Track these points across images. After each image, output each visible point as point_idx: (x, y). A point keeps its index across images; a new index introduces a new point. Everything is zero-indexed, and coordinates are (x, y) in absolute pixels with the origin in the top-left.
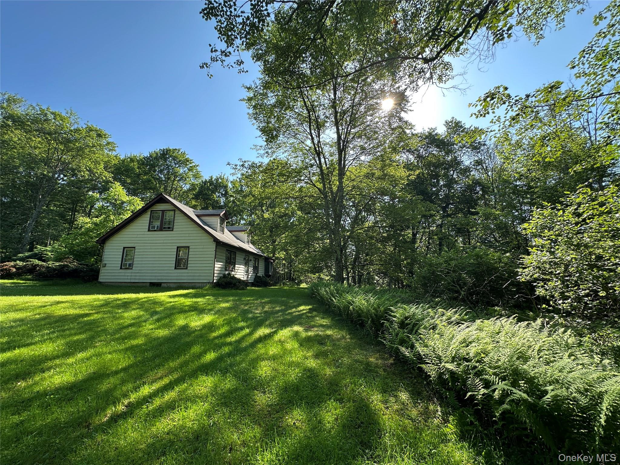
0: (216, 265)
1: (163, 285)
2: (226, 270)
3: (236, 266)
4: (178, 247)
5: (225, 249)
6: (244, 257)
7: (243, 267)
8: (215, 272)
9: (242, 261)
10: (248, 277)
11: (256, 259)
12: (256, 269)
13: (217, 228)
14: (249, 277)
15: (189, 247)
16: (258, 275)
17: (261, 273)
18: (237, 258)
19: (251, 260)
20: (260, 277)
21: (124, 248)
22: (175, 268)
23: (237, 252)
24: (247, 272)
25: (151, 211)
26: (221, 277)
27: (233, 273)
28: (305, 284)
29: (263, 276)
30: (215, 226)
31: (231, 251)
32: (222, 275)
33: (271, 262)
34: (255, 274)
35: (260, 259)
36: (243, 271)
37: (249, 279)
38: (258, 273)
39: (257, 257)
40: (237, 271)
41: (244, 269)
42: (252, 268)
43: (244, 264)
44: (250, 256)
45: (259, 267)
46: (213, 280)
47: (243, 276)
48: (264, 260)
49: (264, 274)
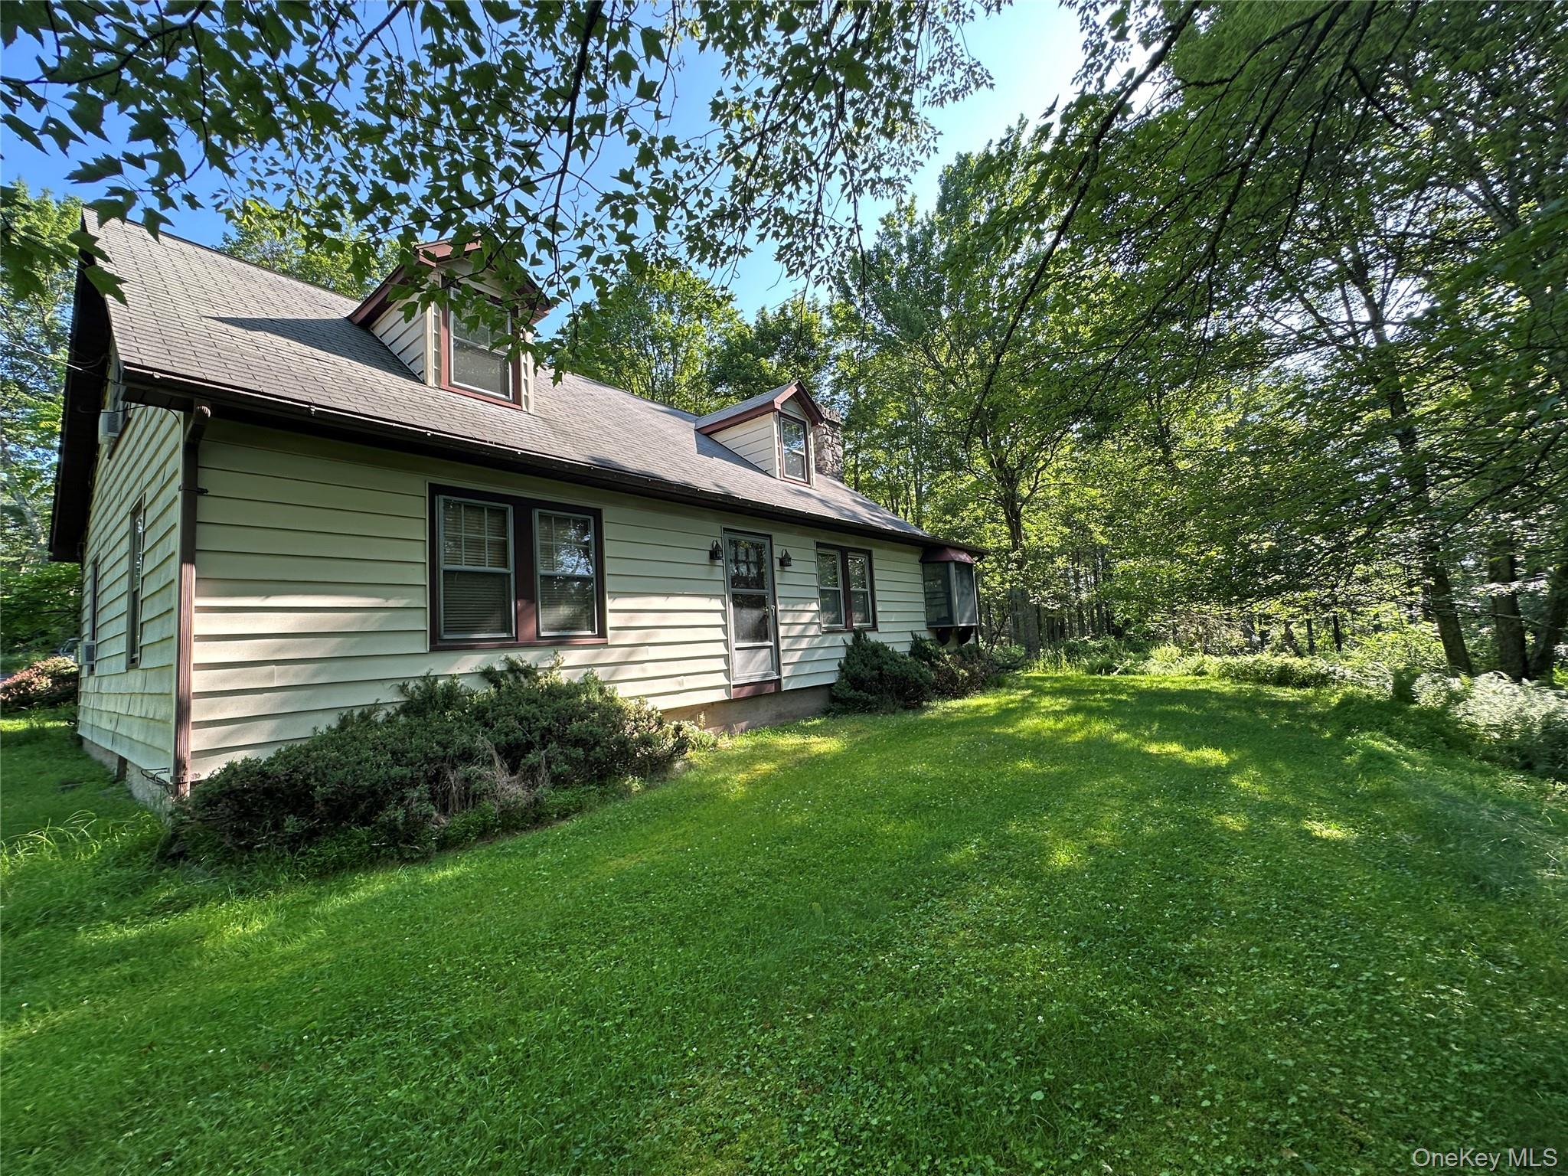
0: (205, 625)
2: (438, 644)
3: (610, 604)
5: (419, 485)
6: (713, 542)
7: (714, 604)
8: (199, 682)
9: (701, 572)
10: (775, 663)
11: (843, 552)
12: (848, 604)
13: (422, 355)
14: (790, 658)
16: (872, 637)
17: (900, 623)
18: (611, 549)
19: (785, 562)
20: (878, 649)
23: (611, 514)
24: (765, 630)
27: (572, 657)
28: (1172, 649)
29: (918, 649)
30: (418, 349)
31: (525, 506)
33: (960, 565)
34: (849, 638)
35: (876, 553)
36: (718, 634)
37: (786, 672)
38: (874, 628)
39: (851, 542)
40: (631, 637)
41: (718, 619)
42: (814, 607)
43: (720, 588)
44: (777, 537)
45: (878, 596)
46: (180, 765)
47: (720, 664)
48: (916, 558)
49: (923, 626)
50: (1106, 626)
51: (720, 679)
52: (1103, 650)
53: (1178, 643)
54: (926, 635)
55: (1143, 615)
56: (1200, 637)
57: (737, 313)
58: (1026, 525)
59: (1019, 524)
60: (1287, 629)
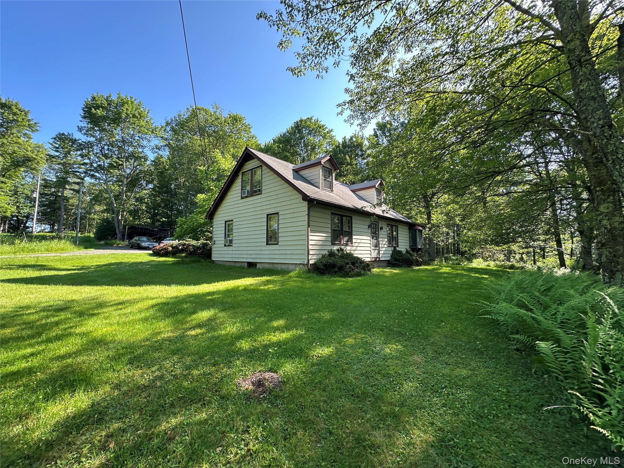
0: (311, 238)
1: (259, 266)
2: (333, 244)
3: (354, 237)
4: (268, 215)
5: (329, 212)
6: (368, 223)
7: (369, 238)
8: (310, 247)
9: (366, 230)
10: (379, 253)
11: (392, 226)
12: (393, 240)
13: (319, 183)
14: (381, 252)
15: (278, 213)
16: (397, 249)
17: (403, 246)
18: (354, 225)
19: (382, 228)
20: (400, 252)
21: (226, 222)
22: (267, 244)
23: (354, 217)
24: (377, 246)
25: (242, 173)
26: (323, 256)
27: (348, 248)
28: (481, 260)
29: (407, 252)
30: (317, 181)
31: (342, 216)
32: (326, 252)
33: (419, 230)
34: (393, 248)
35: (399, 226)
36: (369, 245)
37: (381, 255)
38: (398, 246)
39: (394, 223)
40: (356, 245)
41: (369, 242)
42: (386, 240)
43: (370, 234)
44: (380, 222)
45: (399, 238)
46: (308, 261)
47: (369, 252)
48: (407, 228)
49: (408, 247)
50: (458, 252)
51: (369, 256)
52: (457, 259)
53: (483, 258)
54: (409, 249)
55: (471, 248)
56: (490, 256)
57: (334, 136)
58: (432, 215)
59: (430, 215)
60: (521, 256)
